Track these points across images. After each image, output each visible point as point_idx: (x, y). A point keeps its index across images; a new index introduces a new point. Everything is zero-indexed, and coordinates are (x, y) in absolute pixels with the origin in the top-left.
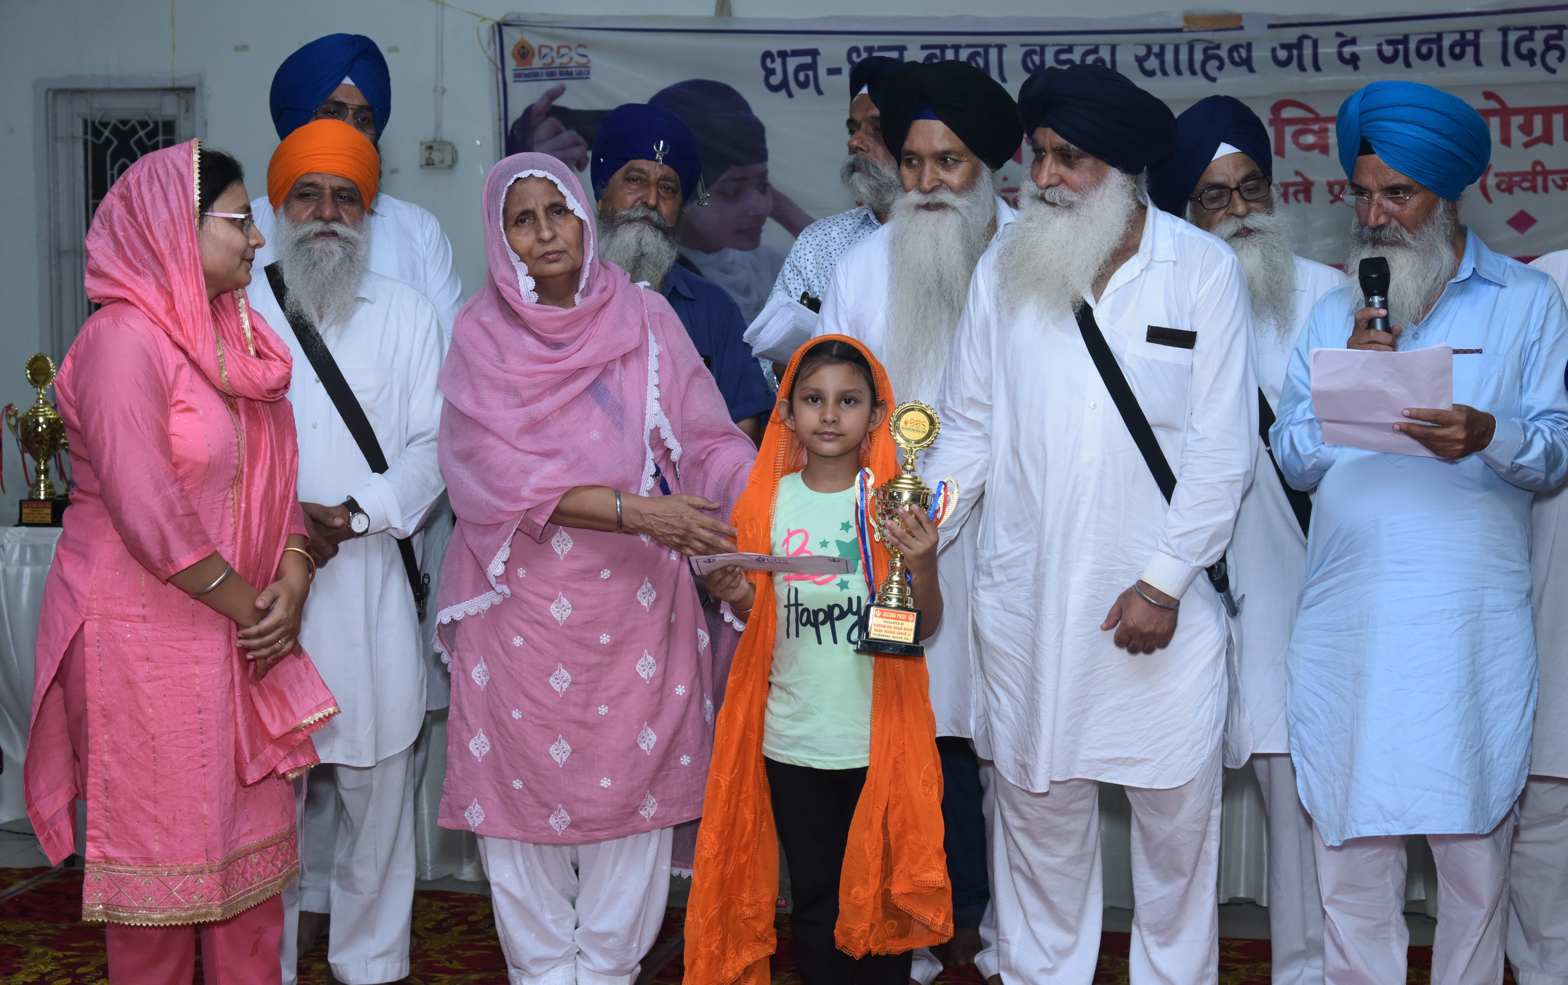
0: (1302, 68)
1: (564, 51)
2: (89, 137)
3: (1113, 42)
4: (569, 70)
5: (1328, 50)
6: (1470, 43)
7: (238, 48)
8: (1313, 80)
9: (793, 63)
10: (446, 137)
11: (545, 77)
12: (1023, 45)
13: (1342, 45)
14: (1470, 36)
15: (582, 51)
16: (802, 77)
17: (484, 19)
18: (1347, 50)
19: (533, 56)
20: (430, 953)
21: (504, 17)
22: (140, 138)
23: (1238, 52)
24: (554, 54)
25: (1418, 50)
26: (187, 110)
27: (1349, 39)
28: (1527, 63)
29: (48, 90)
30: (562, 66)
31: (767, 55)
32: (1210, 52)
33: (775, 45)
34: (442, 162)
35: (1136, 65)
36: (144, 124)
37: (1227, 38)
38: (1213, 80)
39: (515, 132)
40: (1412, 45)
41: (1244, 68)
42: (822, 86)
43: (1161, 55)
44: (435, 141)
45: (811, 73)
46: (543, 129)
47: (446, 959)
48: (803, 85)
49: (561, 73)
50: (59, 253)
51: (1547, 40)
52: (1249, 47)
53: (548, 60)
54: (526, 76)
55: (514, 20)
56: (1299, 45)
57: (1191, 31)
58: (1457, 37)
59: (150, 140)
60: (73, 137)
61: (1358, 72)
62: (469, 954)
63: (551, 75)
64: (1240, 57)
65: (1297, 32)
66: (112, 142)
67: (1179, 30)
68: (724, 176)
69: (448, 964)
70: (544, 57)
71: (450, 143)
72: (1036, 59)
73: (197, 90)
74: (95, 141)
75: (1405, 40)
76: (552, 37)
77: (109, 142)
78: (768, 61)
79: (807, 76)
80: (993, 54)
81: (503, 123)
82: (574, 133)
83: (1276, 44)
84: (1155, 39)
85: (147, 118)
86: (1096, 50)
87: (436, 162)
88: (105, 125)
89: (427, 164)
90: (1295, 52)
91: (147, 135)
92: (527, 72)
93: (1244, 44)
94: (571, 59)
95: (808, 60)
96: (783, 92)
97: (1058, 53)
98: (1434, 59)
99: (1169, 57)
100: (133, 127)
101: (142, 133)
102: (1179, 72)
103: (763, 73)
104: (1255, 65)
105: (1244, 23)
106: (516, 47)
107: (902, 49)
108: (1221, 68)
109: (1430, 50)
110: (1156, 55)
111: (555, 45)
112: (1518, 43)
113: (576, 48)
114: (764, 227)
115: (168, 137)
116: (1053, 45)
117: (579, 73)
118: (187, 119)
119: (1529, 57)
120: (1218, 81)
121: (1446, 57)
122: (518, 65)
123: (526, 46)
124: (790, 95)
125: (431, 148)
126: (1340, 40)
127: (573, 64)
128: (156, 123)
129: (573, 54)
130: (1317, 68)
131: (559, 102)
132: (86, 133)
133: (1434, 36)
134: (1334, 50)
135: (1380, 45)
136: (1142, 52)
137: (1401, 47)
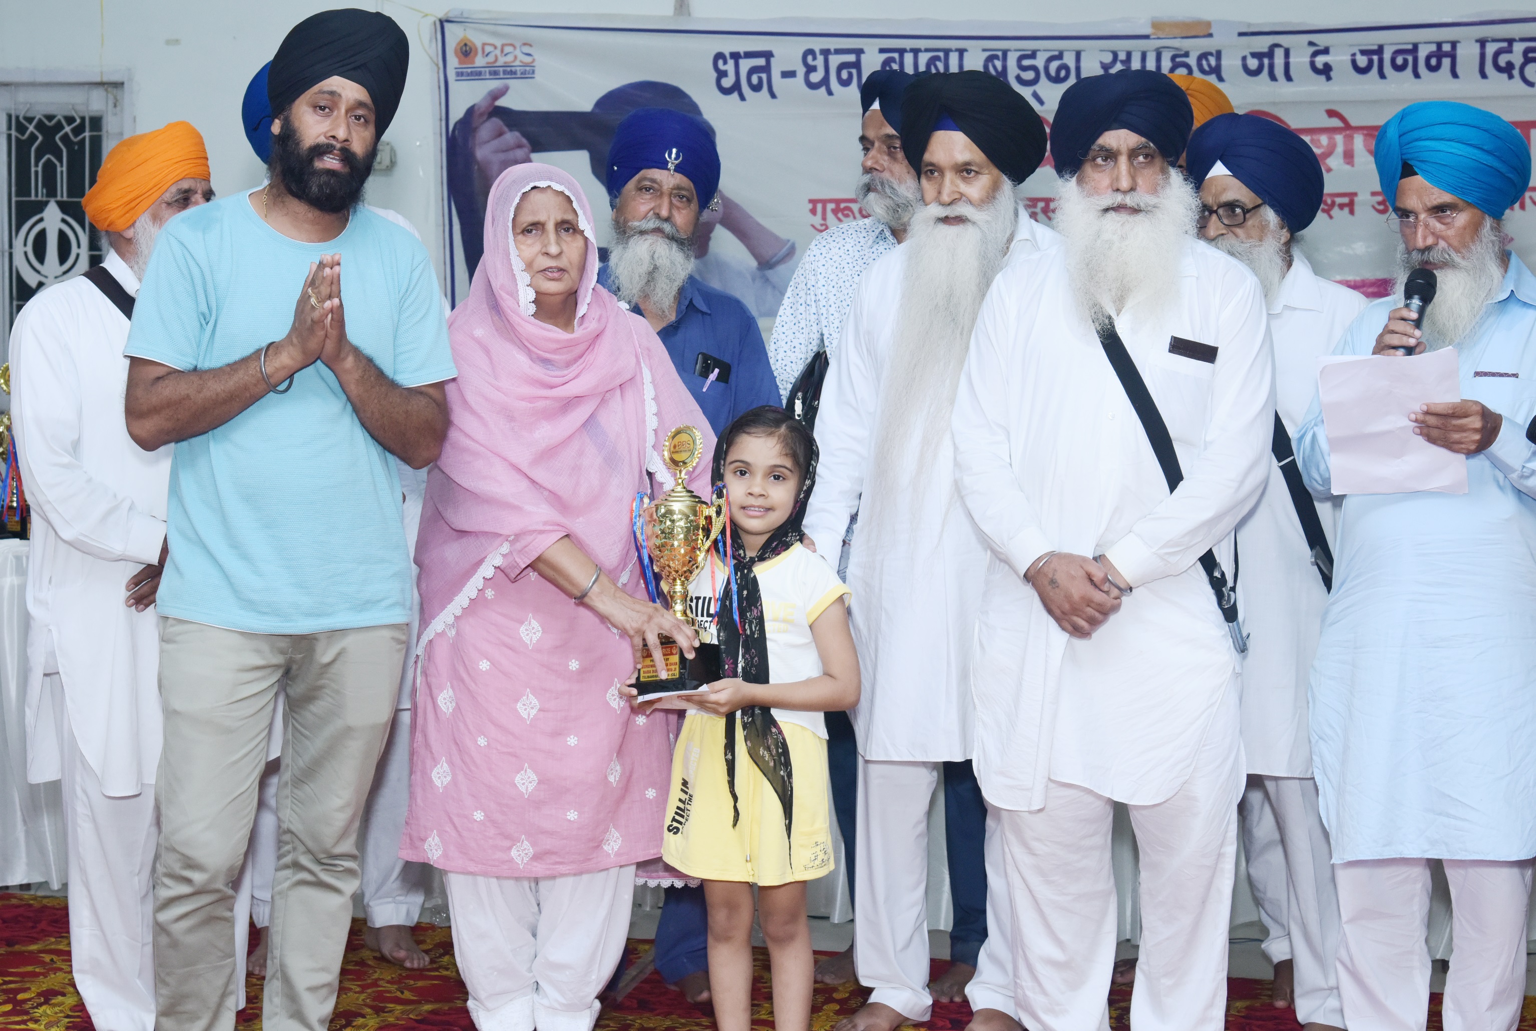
0: (1273, 77)
1: (508, 49)
2: (13, 133)
3: (1078, 48)
4: (513, 69)
5: (1300, 59)
6: (1446, 55)
7: (168, 42)
8: (1285, 90)
9: (746, 65)
11: (488, 77)
12: (984, 50)
13: (1315, 54)
14: (1447, 48)
15: (526, 49)
16: (755, 79)
17: (426, 15)
18: (1320, 60)
19: (476, 54)
20: (381, 983)
21: (446, 14)
22: (66, 134)
23: (1207, 60)
24: (498, 52)
25: (1393, 61)
26: (115, 106)
27: (1322, 48)
28: (1505, 76)
30: (506, 65)
31: (719, 56)
32: (1178, 60)
33: (728, 45)
36: (70, 120)
37: (1196, 47)
39: (457, 132)
40: (1387, 56)
42: (775, 89)
45: (764, 76)
46: (486, 130)
47: (397, 989)
48: (756, 88)
49: (505, 72)
51: (1526, 52)
52: (1218, 55)
53: (491, 59)
54: (468, 75)
55: (455, 17)
56: (1270, 54)
57: (1159, 38)
58: (1434, 48)
59: (76, 135)
61: (1330, 82)
62: (420, 984)
63: (494, 74)
64: (1209, 65)
65: (1269, 41)
66: (37, 138)
67: (1146, 37)
69: (399, 994)
70: (487, 55)
71: (388, 144)
72: (998, 64)
73: (126, 86)
74: (20, 136)
75: (1380, 51)
76: (495, 34)
77: (33, 138)
78: (720, 62)
79: (760, 79)
80: (954, 58)
82: (517, 134)
83: (1246, 52)
84: (1121, 46)
85: (73, 114)
86: (1060, 56)
88: (30, 120)
90: (1266, 61)
91: (73, 130)
92: (469, 70)
93: (1214, 52)
94: (516, 57)
95: (761, 62)
96: (735, 95)
97: (1021, 58)
98: (1409, 70)
100: (59, 122)
101: (68, 129)
103: (714, 75)
104: (1224, 74)
105: (1213, 31)
106: (458, 44)
107: (859, 52)
109: (1406, 61)
110: (1122, 62)
111: (499, 44)
112: (1497, 55)
113: (520, 47)
114: (713, 235)
115: (95, 133)
116: (1016, 50)
117: (524, 73)
118: (115, 114)
119: (1508, 70)
121: (1422, 69)
122: (460, 62)
123: (469, 44)
124: (742, 98)
126: (1313, 49)
127: (517, 63)
128: (83, 119)
129: (518, 52)
130: (1289, 78)
131: (502, 102)
132: (9, 128)
133: (1410, 47)
134: (1306, 60)
135: (1354, 55)
136: (1108, 58)
137: (1375, 58)
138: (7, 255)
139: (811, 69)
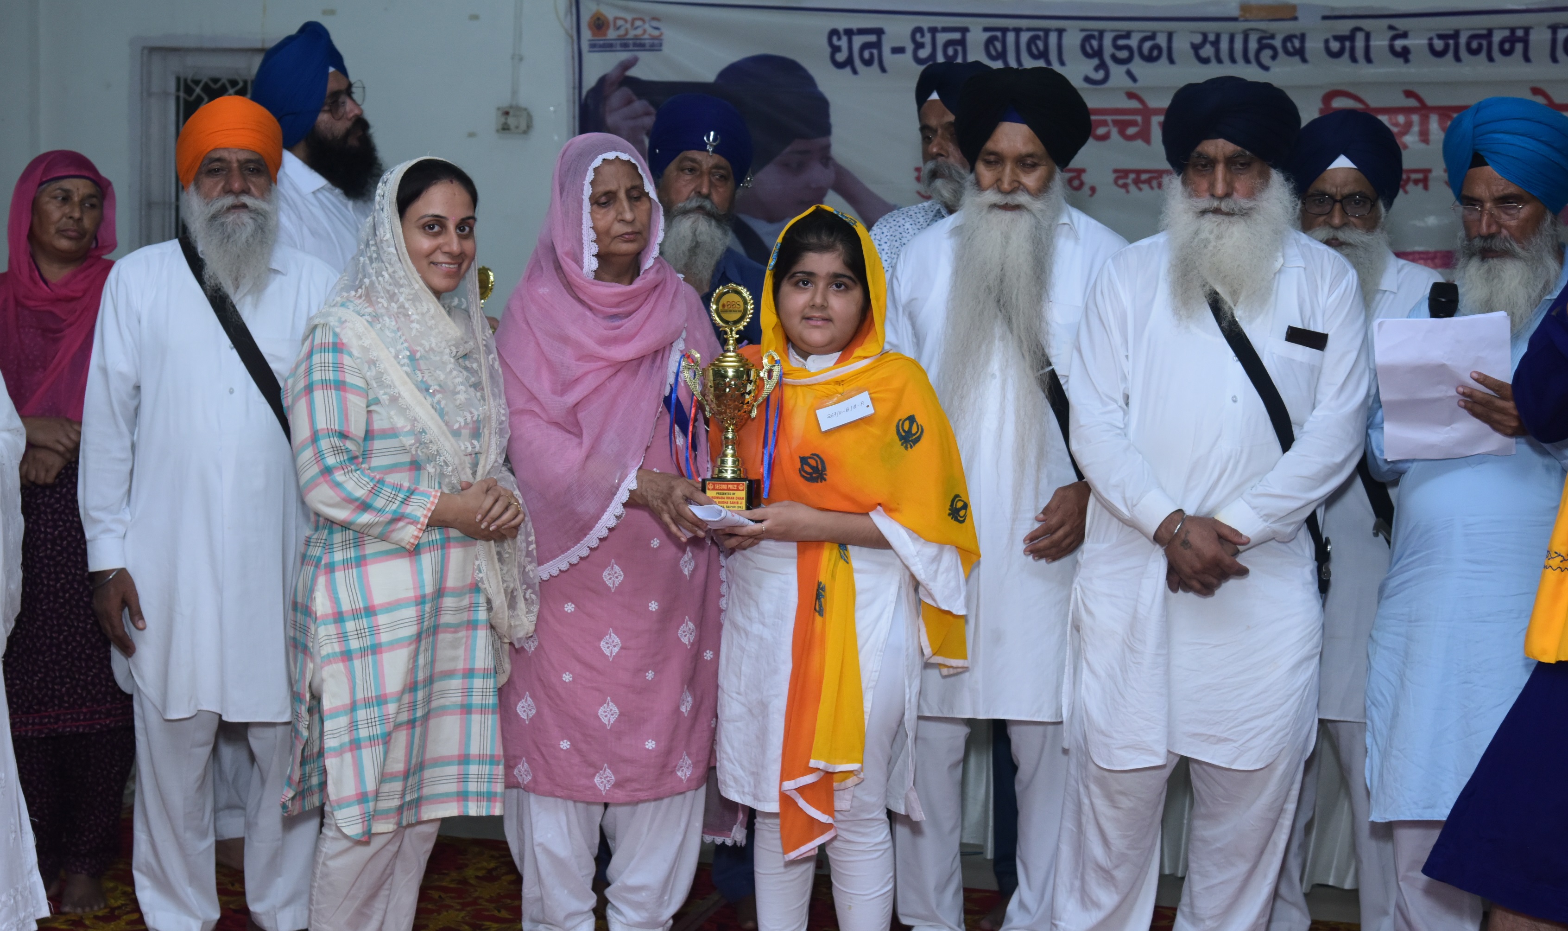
0: (1354, 59)
1: (638, 23)
3: (1170, 29)
4: (642, 42)
5: (1380, 43)
6: (1520, 40)
7: (325, 13)
8: (1365, 71)
9: (858, 41)
10: (523, 102)
11: (619, 48)
12: (1082, 30)
13: (1394, 38)
14: (1520, 33)
15: (655, 24)
16: (866, 55)
18: (1399, 43)
19: (608, 27)
23: (1292, 43)
24: (628, 26)
25: (1468, 45)
27: (1400, 32)
29: (144, 48)
30: (636, 38)
31: (834, 33)
32: (1265, 41)
33: (842, 23)
34: (517, 127)
35: (1192, 52)
36: (233, 83)
37: (1282, 29)
38: (1266, 68)
39: (588, 100)
40: (1463, 40)
41: (1297, 58)
42: (886, 64)
43: (1216, 44)
44: (511, 107)
45: (875, 52)
46: (616, 98)
48: (868, 63)
49: (635, 45)
50: (150, 205)
52: (1302, 38)
53: (622, 32)
54: (601, 46)
56: (1351, 38)
57: (1246, 20)
58: (1507, 33)
60: (166, 94)
61: (1408, 65)
63: (625, 46)
64: (1294, 47)
65: (1350, 24)
67: (1235, 19)
68: (788, 149)
70: (618, 28)
71: (525, 109)
72: (1095, 43)
74: (187, 97)
75: (1456, 35)
76: (626, 9)
79: (872, 55)
80: (1053, 38)
81: (577, 91)
82: (645, 102)
83: (1329, 35)
84: (1211, 28)
85: (236, 77)
86: (1153, 37)
87: (512, 126)
88: (197, 83)
89: (504, 129)
90: (1347, 44)
92: (601, 42)
93: (1298, 34)
95: (872, 38)
97: (1116, 39)
98: (1484, 54)
99: (1224, 45)
100: (223, 85)
102: (1233, 60)
103: (828, 50)
104: (1308, 56)
105: (1299, 14)
106: (592, 18)
107: (964, 30)
108: (1274, 57)
109: (1480, 46)
110: (1212, 43)
111: (629, 17)
113: (650, 21)
114: (826, 199)
116: (1112, 31)
117: (652, 45)
120: (1272, 70)
121: (1496, 53)
122: (594, 35)
123: (602, 17)
124: (855, 72)
125: (507, 113)
126: (1392, 33)
127: (646, 36)
129: (647, 26)
130: (1368, 59)
131: (633, 72)
132: (178, 89)
133: (1484, 32)
134: (1386, 43)
135: (1431, 39)
136: (1198, 39)
137: (1451, 42)
138: (173, 207)
139: (919, 46)
